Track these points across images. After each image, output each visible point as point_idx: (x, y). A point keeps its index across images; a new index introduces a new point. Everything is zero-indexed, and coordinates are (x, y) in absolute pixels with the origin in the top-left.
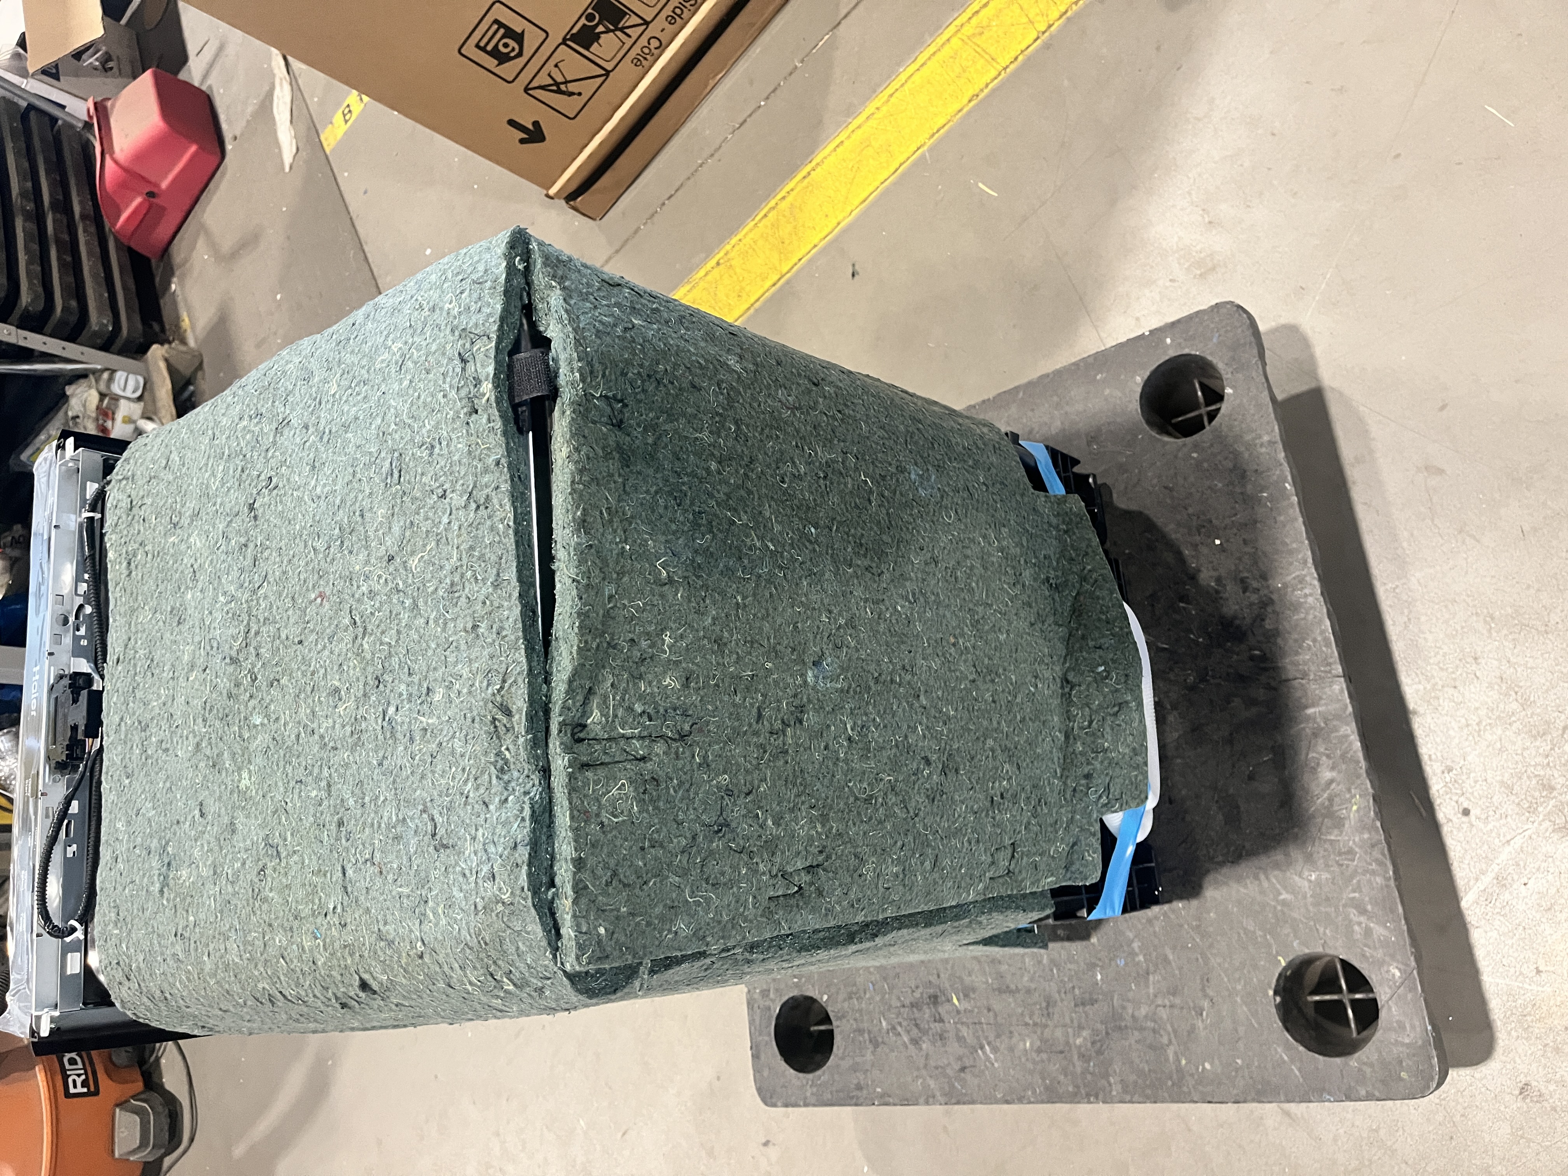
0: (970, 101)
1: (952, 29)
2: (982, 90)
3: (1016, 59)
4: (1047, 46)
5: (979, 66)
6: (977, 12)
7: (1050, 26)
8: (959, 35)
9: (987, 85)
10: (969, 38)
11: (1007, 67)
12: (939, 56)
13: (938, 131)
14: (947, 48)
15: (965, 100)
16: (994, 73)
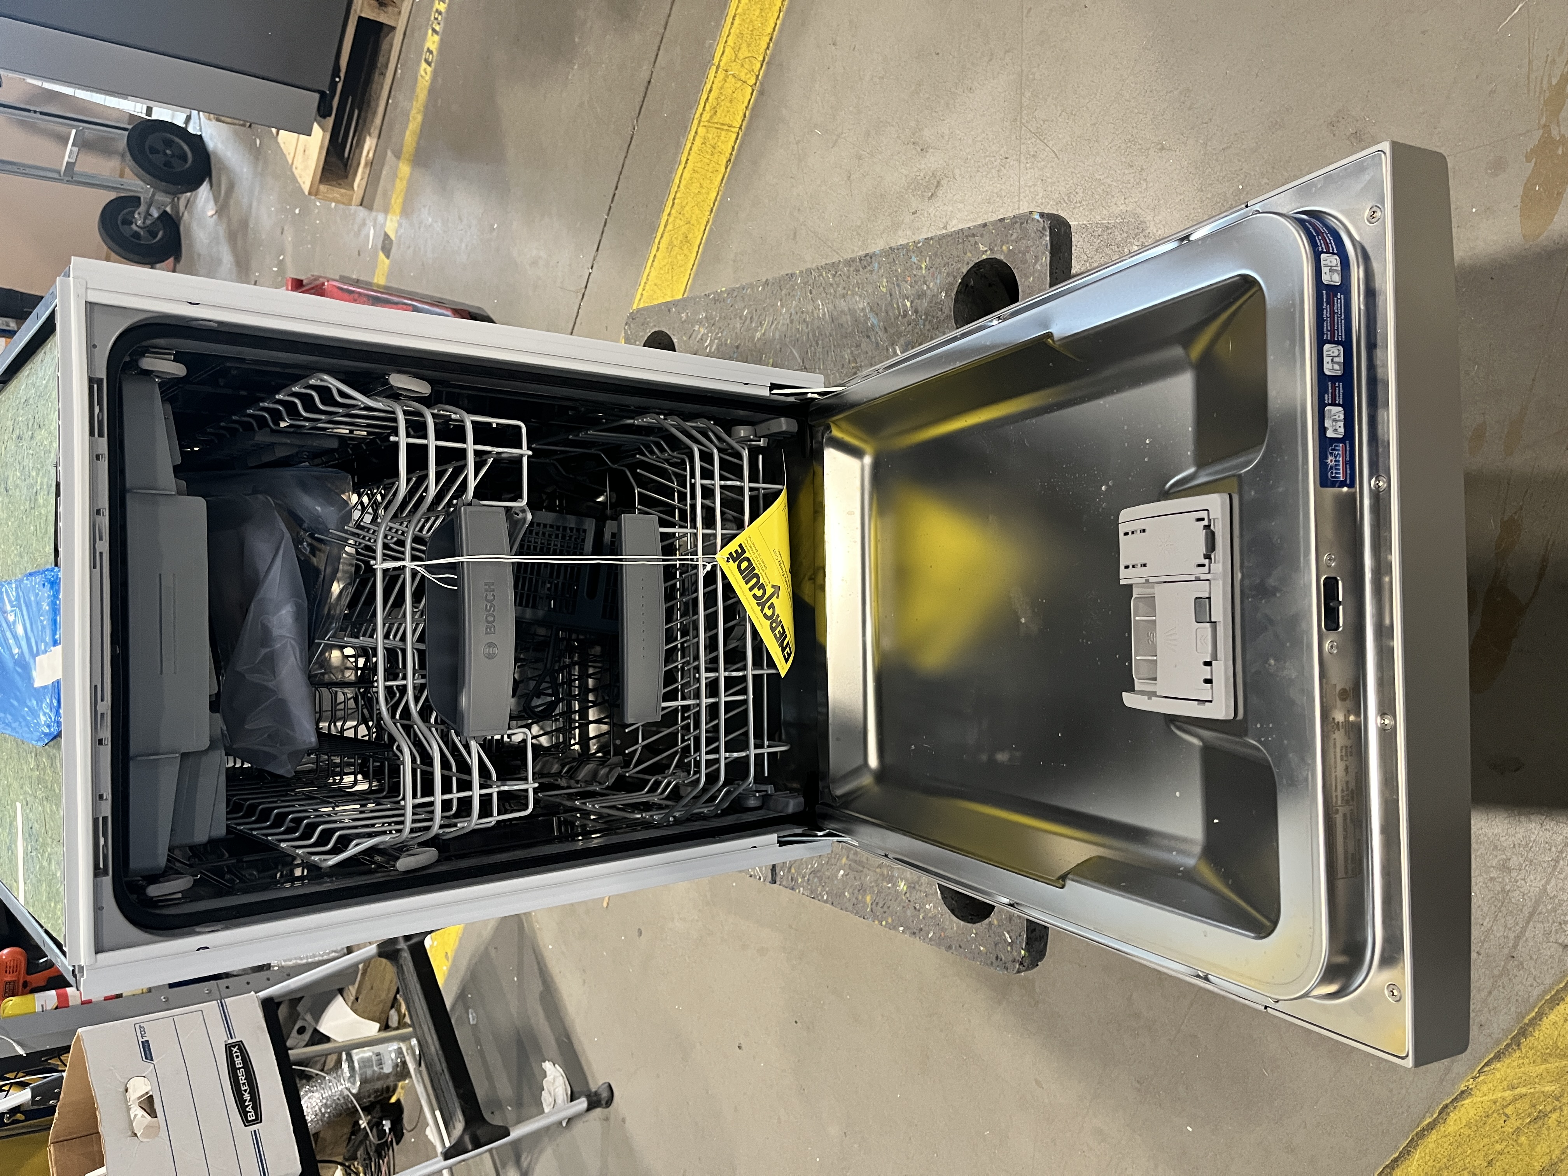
0: (726, 168)
1: (696, 122)
2: (731, 154)
3: (745, 115)
4: (761, 93)
5: (722, 138)
6: (707, 99)
7: (757, 76)
8: (702, 124)
9: (733, 148)
10: (709, 121)
11: (741, 125)
12: (695, 148)
13: (714, 204)
14: (697, 138)
15: (723, 170)
16: (734, 136)
